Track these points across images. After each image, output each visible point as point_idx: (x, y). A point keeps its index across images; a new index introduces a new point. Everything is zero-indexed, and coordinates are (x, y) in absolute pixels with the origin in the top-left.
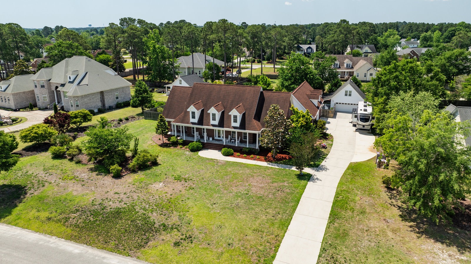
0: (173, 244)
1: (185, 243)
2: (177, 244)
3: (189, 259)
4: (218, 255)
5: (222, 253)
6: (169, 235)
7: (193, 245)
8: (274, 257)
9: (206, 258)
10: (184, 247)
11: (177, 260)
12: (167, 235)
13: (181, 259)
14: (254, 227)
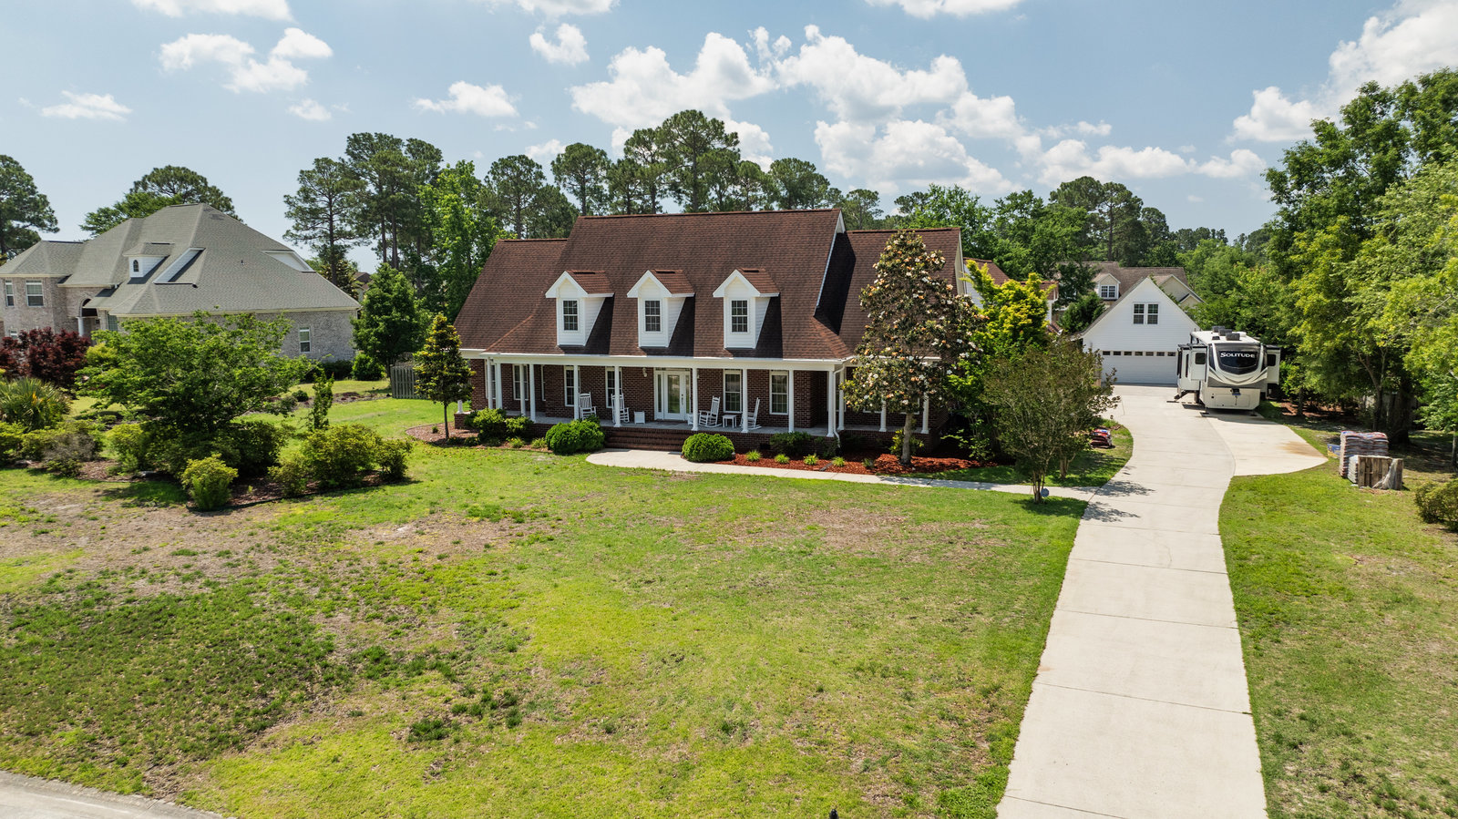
0: (405, 733)
1: (472, 728)
2: (429, 732)
3: (484, 801)
4: (659, 778)
5: (686, 769)
6: (393, 695)
7: (521, 734)
8: (995, 786)
9: (592, 794)
10: (465, 745)
11: (415, 802)
12: (387, 695)
13: (439, 799)
14: (858, 658)
